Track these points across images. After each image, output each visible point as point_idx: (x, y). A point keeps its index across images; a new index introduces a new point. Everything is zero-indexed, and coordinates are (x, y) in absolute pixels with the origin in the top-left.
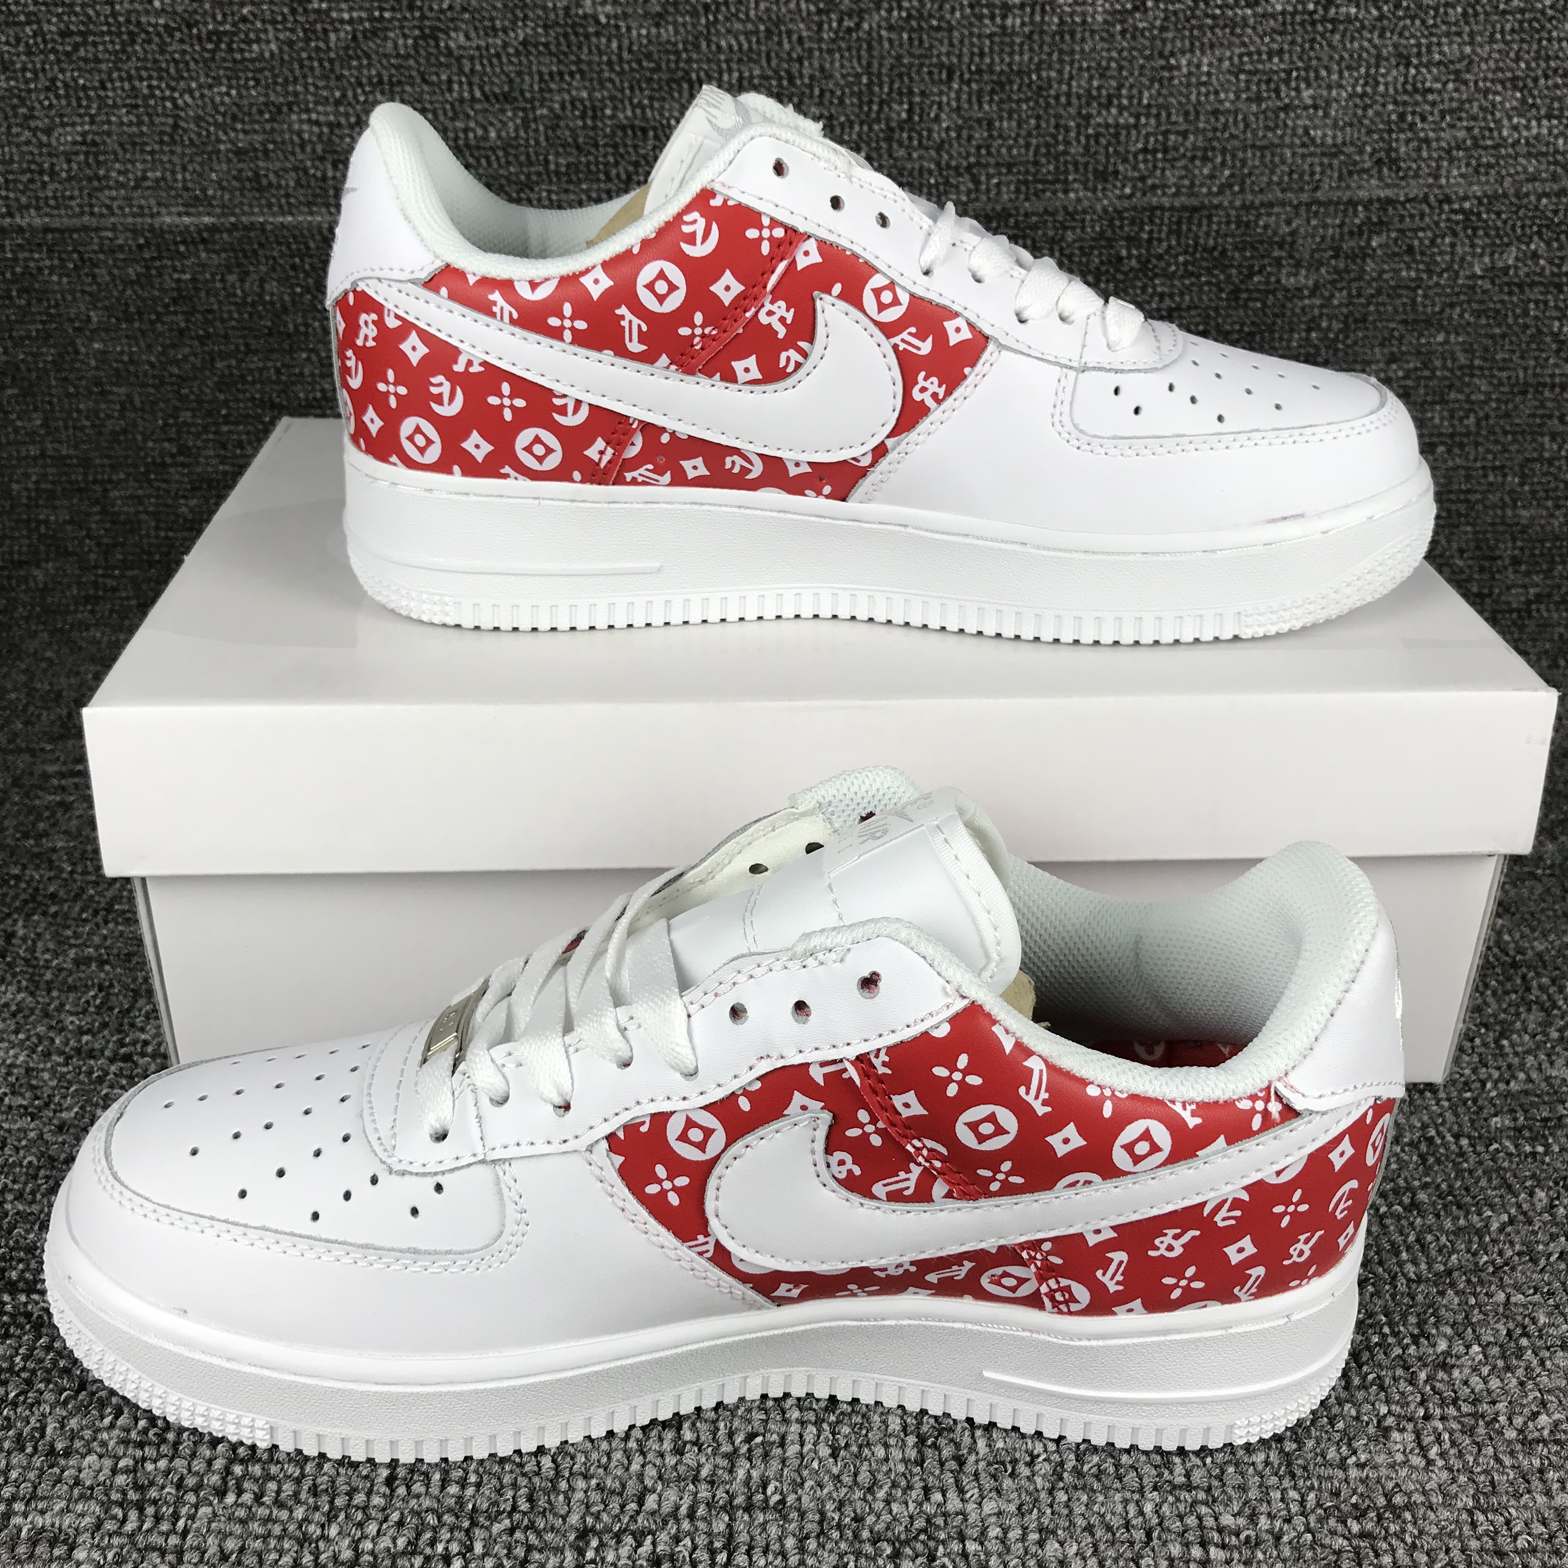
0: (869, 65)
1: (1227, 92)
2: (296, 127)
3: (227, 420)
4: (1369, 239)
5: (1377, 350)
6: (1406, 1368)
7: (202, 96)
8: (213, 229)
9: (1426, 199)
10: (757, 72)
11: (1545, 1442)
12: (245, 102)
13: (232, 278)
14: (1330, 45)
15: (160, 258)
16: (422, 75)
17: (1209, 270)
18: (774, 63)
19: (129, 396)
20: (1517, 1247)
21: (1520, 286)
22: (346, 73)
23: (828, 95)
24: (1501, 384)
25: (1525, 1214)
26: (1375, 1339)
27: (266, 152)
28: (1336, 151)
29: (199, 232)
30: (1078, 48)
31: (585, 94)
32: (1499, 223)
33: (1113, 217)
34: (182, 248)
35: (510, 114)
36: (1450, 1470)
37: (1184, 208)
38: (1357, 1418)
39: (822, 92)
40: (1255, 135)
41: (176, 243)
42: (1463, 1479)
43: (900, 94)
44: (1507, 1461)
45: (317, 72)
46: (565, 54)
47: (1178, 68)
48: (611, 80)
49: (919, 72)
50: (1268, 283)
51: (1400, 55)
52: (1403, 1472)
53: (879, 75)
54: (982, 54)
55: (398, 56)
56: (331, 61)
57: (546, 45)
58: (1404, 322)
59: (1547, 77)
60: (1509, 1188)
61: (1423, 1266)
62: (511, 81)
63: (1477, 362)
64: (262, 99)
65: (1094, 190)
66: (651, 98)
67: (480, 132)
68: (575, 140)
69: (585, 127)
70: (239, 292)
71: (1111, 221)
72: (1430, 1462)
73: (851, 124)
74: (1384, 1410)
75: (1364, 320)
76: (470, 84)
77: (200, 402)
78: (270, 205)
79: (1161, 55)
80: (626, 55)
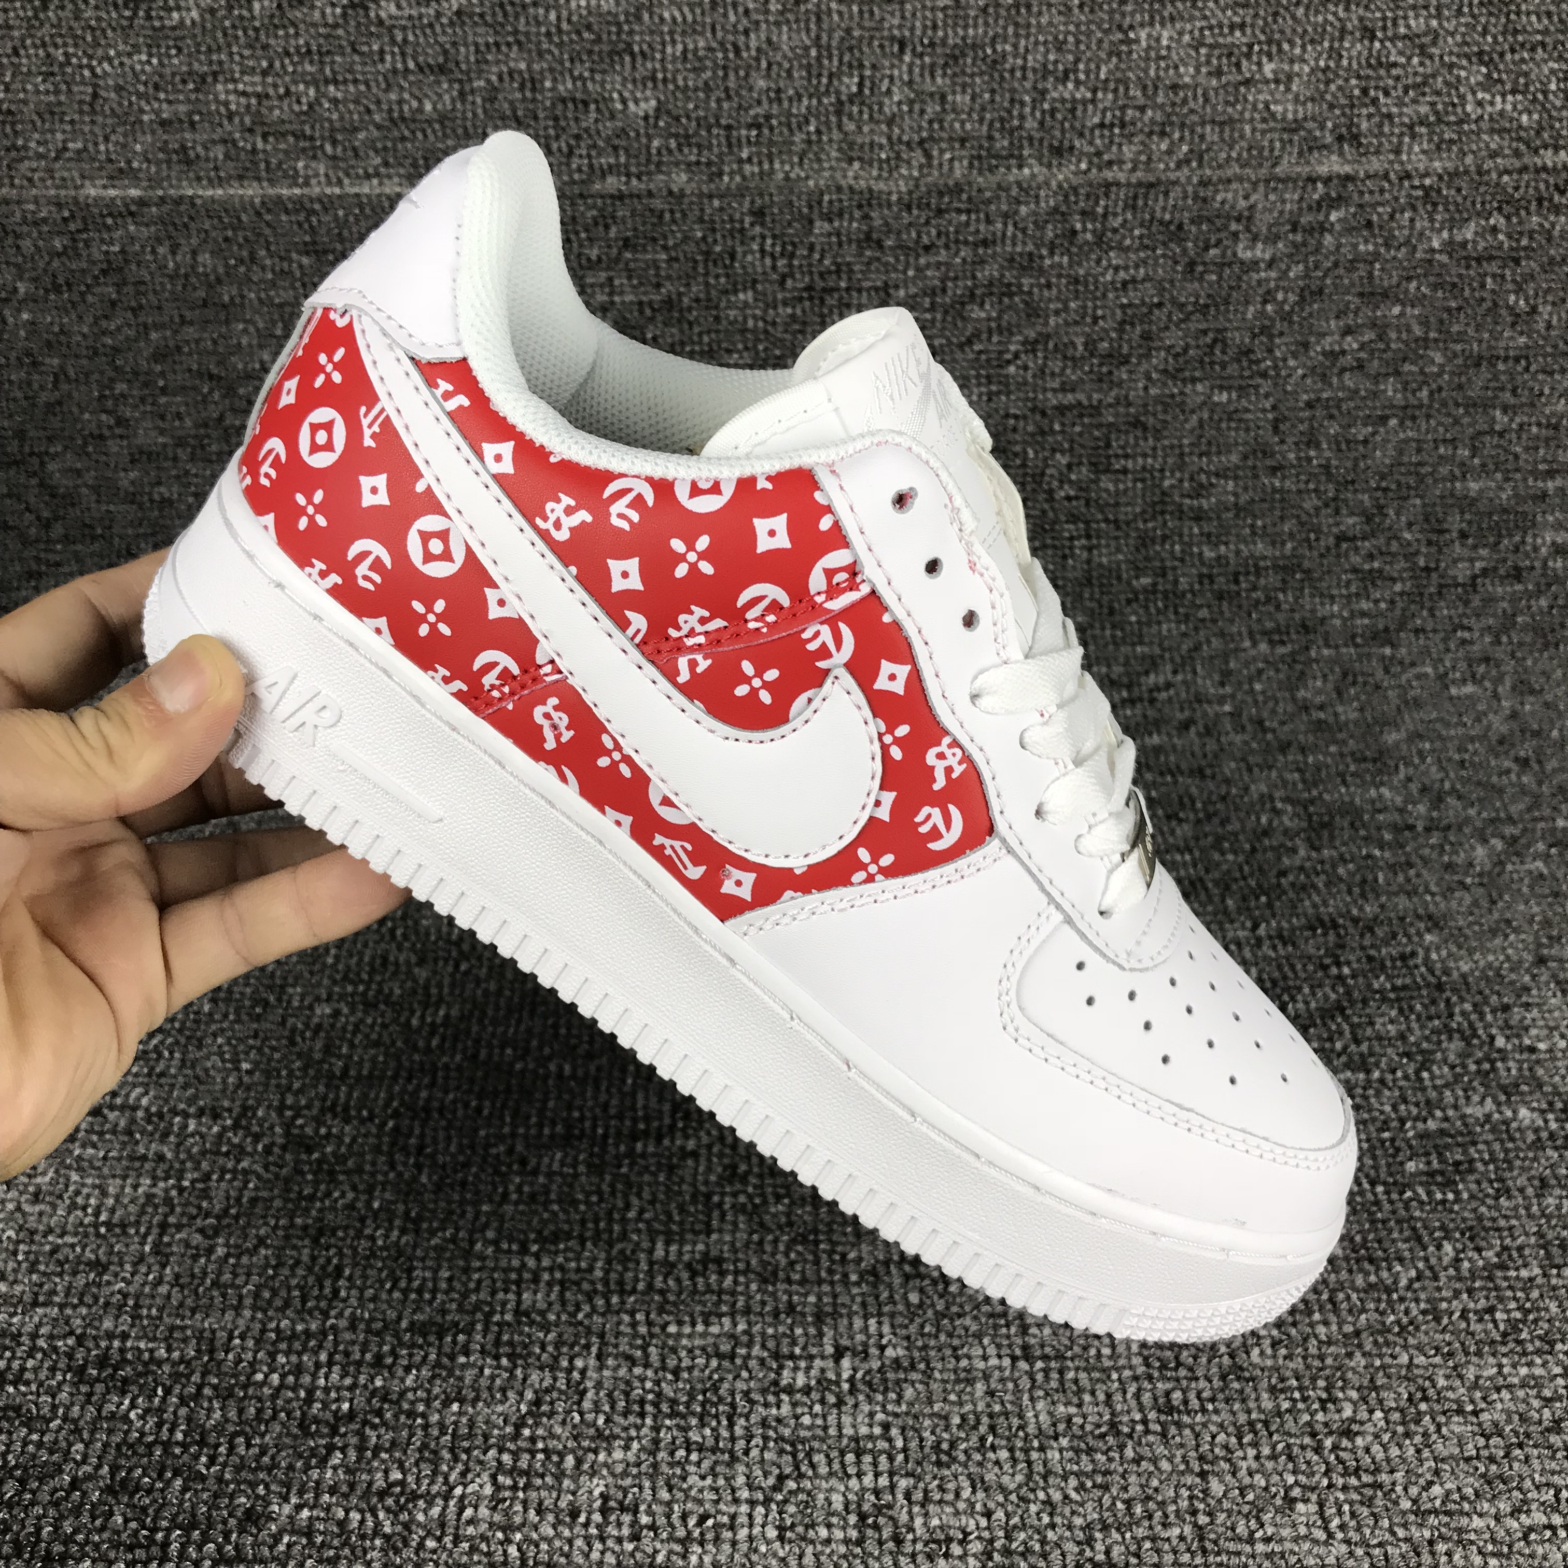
0: (818, 38)
1: (1186, 65)
2: (222, 97)
3: (164, 391)
4: (1327, 215)
5: (1333, 323)
6: (1313, 1435)
7: (122, 64)
8: (142, 202)
9: (1386, 176)
10: (701, 44)
11: (1436, 1512)
12: (168, 71)
13: (161, 250)
14: (1294, 17)
15: (86, 230)
16: (353, 45)
17: (1164, 244)
18: (720, 34)
19: (62, 368)
20: (1423, 1306)
21: (1478, 260)
22: (272, 42)
23: (775, 68)
24: (1455, 355)
25: (1431, 1268)
26: (1286, 1405)
27: (192, 124)
28: (1295, 127)
29: (126, 205)
30: (1033, 21)
31: (523, 66)
32: (1459, 199)
33: (1068, 192)
34: (109, 221)
35: (445, 86)
36: (1348, 1542)
37: (1140, 184)
38: (1266, 1489)
39: (770, 65)
40: (1214, 107)
41: (102, 216)
42: (1360, 1552)
43: (850, 66)
44: (1401, 1533)
45: (242, 40)
46: (502, 25)
47: (1137, 41)
48: (549, 52)
49: (870, 45)
50: (1223, 255)
51: (1365, 29)
52: (1306, 1546)
53: (829, 47)
54: (935, 27)
55: (326, 25)
56: (256, 30)
57: (482, 16)
58: (1361, 295)
59: (1513, 51)
60: (1419, 1239)
61: (1334, 1328)
62: (445, 52)
63: (1432, 335)
64: (185, 68)
65: (1049, 166)
66: (592, 71)
67: (415, 104)
68: (514, 111)
69: (524, 99)
70: (171, 265)
71: (1066, 196)
72: (1330, 1535)
73: (800, 97)
74: (1291, 1480)
75: (1321, 291)
76: (403, 54)
77: (136, 374)
78: (199, 179)
79: (1120, 27)
80: (565, 26)
